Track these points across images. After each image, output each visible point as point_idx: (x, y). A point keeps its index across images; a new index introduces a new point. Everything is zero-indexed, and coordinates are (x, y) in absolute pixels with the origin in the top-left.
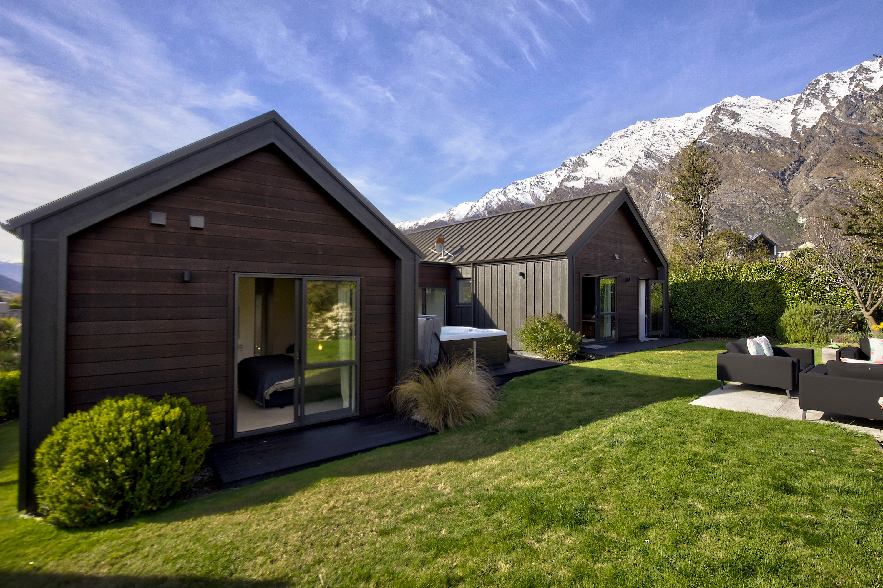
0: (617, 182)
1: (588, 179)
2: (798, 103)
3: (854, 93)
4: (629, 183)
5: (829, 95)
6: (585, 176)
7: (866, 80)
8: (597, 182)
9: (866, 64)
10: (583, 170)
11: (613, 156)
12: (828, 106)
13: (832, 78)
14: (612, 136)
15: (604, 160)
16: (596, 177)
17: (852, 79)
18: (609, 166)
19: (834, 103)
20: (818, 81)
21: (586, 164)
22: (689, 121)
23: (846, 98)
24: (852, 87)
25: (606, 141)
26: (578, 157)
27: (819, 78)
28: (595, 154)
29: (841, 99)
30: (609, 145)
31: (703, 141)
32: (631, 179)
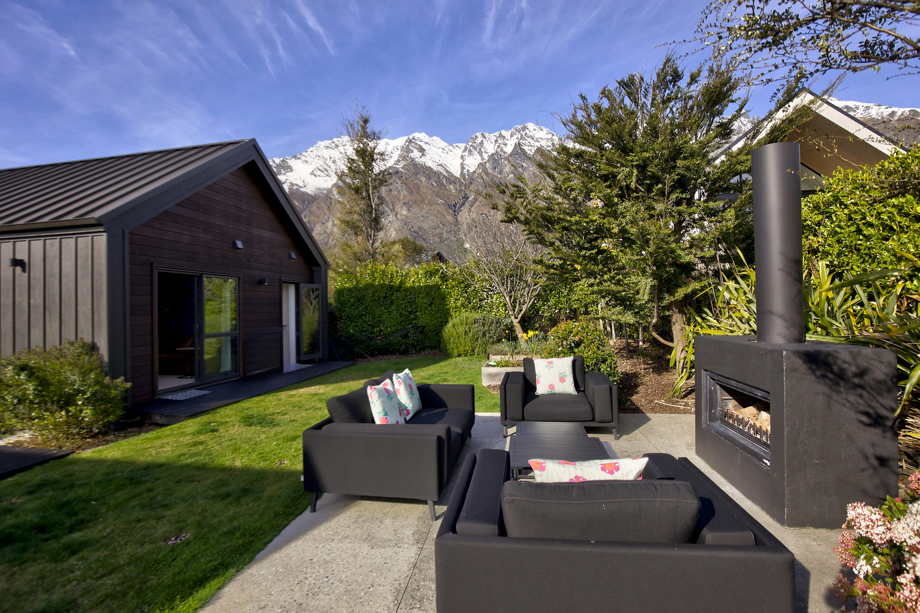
0: (323, 193)
1: (292, 184)
2: (464, 151)
3: (497, 152)
4: (333, 195)
5: (483, 150)
6: (289, 181)
7: (504, 144)
8: (302, 190)
9: (504, 132)
10: (288, 174)
11: (318, 165)
12: (482, 159)
13: (485, 137)
14: (318, 145)
15: (310, 168)
16: (301, 184)
17: (496, 141)
18: (315, 175)
19: (486, 157)
20: (477, 137)
21: (289, 168)
22: (387, 147)
23: (493, 154)
24: (496, 147)
25: (311, 149)
26: (282, 159)
27: (478, 134)
28: (300, 160)
29: (490, 154)
30: (315, 153)
31: (398, 167)
32: (335, 192)
